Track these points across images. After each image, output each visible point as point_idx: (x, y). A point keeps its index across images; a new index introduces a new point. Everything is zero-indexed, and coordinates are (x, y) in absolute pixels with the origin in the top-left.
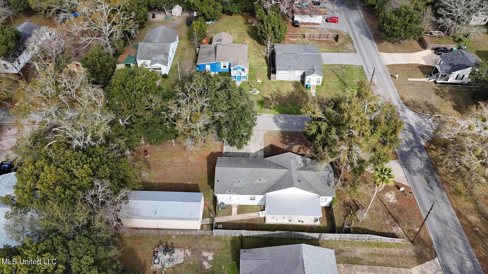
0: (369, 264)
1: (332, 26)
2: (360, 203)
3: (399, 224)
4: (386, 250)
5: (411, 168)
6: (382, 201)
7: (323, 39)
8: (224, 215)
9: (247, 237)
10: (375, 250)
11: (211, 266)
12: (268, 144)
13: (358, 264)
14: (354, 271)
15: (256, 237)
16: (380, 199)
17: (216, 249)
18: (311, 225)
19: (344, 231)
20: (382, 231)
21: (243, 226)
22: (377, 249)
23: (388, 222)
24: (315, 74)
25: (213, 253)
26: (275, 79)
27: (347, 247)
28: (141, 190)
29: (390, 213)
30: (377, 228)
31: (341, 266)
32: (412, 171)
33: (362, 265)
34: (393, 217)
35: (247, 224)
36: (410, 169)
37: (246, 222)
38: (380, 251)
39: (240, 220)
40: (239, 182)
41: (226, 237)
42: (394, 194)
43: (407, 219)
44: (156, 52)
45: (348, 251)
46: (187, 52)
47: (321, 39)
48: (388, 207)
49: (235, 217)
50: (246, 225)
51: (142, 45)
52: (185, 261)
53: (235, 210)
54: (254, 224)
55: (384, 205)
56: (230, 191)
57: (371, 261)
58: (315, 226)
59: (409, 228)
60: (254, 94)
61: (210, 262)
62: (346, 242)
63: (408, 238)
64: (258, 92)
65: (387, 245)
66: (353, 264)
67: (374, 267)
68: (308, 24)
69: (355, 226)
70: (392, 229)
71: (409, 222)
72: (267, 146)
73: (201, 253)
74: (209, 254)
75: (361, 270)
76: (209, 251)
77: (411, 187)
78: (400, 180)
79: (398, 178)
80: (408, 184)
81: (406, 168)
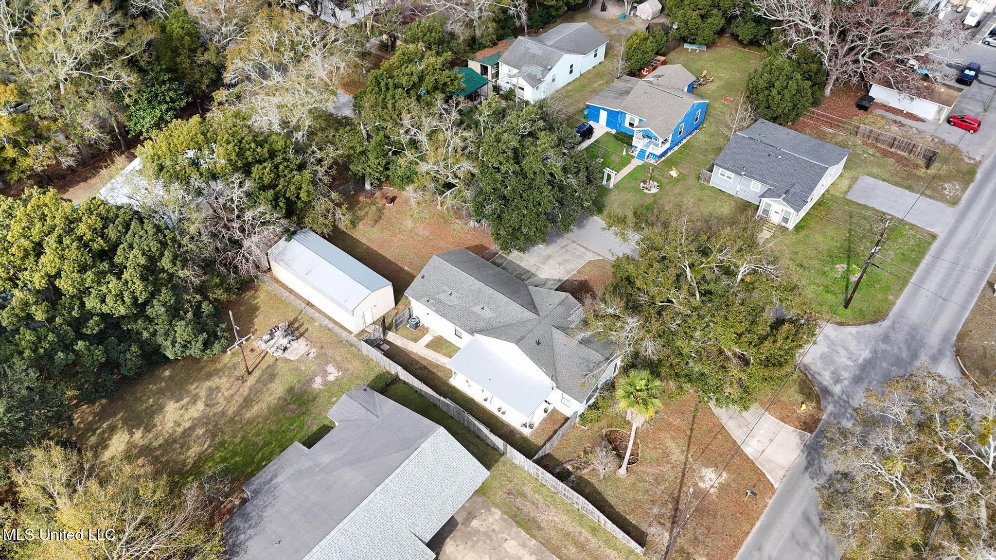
0: (546, 543)
1: (954, 135)
2: (639, 452)
3: (672, 528)
4: (600, 547)
5: (820, 462)
6: (684, 474)
7: (899, 152)
8: (407, 337)
9: (405, 383)
10: (580, 533)
11: (322, 388)
12: (583, 277)
13: (528, 531)
14: (509, 534)
15: (416, 391)
16: (684, 469)
17: (350, 372)
18: (515, 429)
19: (557, 471)
20: (628, 517)
21: (416, 367)
22: (586, 533)
23: (655, 511)
24: (780, 199)
25: (340, 374)
26: (709, 181)
27: (537, 496)
28: (324, 237)
29: (676, 501)
30: (623, 506)
31: (496, 513)
32: (816, 467)
33: (534, 537)
34: (676, 509)
35: (425, 367)
36: (816, 462)
37: (425, 364)
38: (588, 540)
39: (420, 357)
40: (450, 295)
41: (377, 365)
42: (723, 478)
43: (699, 532)
44: (533, 60)
45: (533, 503)
46: (601, 82)
47: (893, 150)
48: (685, 489)
49: (418, 349)
50: (421, 368)
51: (521, 41)
52: (298, 361)
53: (427, 338)
54: (434, 373)
55: (682, 483)
56: (428, 301)
57: (553, 542)
58: (521, 434)
59: (686, 547)
60: (646, 191)
61: (326, 383)
62: (544, 488)
64: (654, 191)
65: (610, 542)
66: (519, 524)
67: (548, 553)
68: (899, 112)
69: (586, 477)
70: (650, 526)
71: (701, 538)
72: (576, 281)
73: (327, 363)
74: (336, 372)
75: (521, 541)
76: (339, 368)
77: (777, 491)
78: (767, 466)
79: (768, 461)
80: (778, 484)
81: (807, 455)
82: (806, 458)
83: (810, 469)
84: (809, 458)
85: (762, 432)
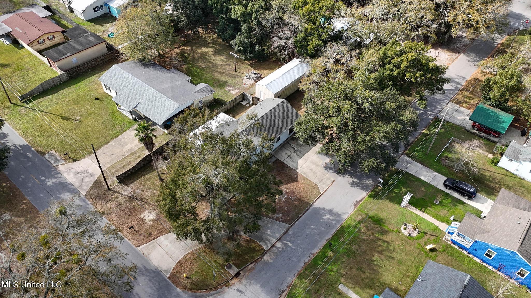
3: (128, 196)
5: (147, 276)
23: (138, 191)
29: (142, 200)
32: (145, 273)
34: (137, 199)
36: (148, 274)
42: (148, 222)
43: (123, 206)
48: (146, 205)
55: (150, 204)
59: (117, 200)
63: (115, 191)
70: (131, 188)
71: (120, 207)
77: (136, 248)
78: (151, 246)
79: (154, 247)
80: (139, 249)
81: (153, 271)
82: (151, 269)
83: (144, 269)
84: (151, 271)
85: (173, 248)
